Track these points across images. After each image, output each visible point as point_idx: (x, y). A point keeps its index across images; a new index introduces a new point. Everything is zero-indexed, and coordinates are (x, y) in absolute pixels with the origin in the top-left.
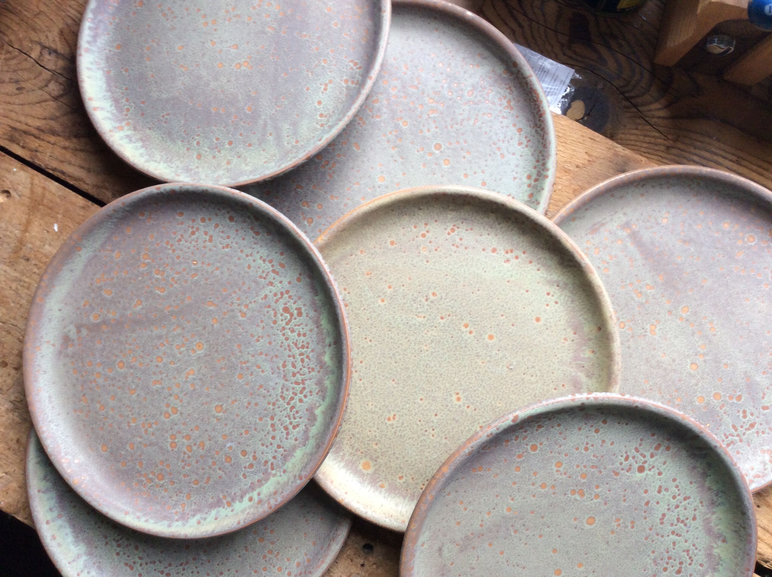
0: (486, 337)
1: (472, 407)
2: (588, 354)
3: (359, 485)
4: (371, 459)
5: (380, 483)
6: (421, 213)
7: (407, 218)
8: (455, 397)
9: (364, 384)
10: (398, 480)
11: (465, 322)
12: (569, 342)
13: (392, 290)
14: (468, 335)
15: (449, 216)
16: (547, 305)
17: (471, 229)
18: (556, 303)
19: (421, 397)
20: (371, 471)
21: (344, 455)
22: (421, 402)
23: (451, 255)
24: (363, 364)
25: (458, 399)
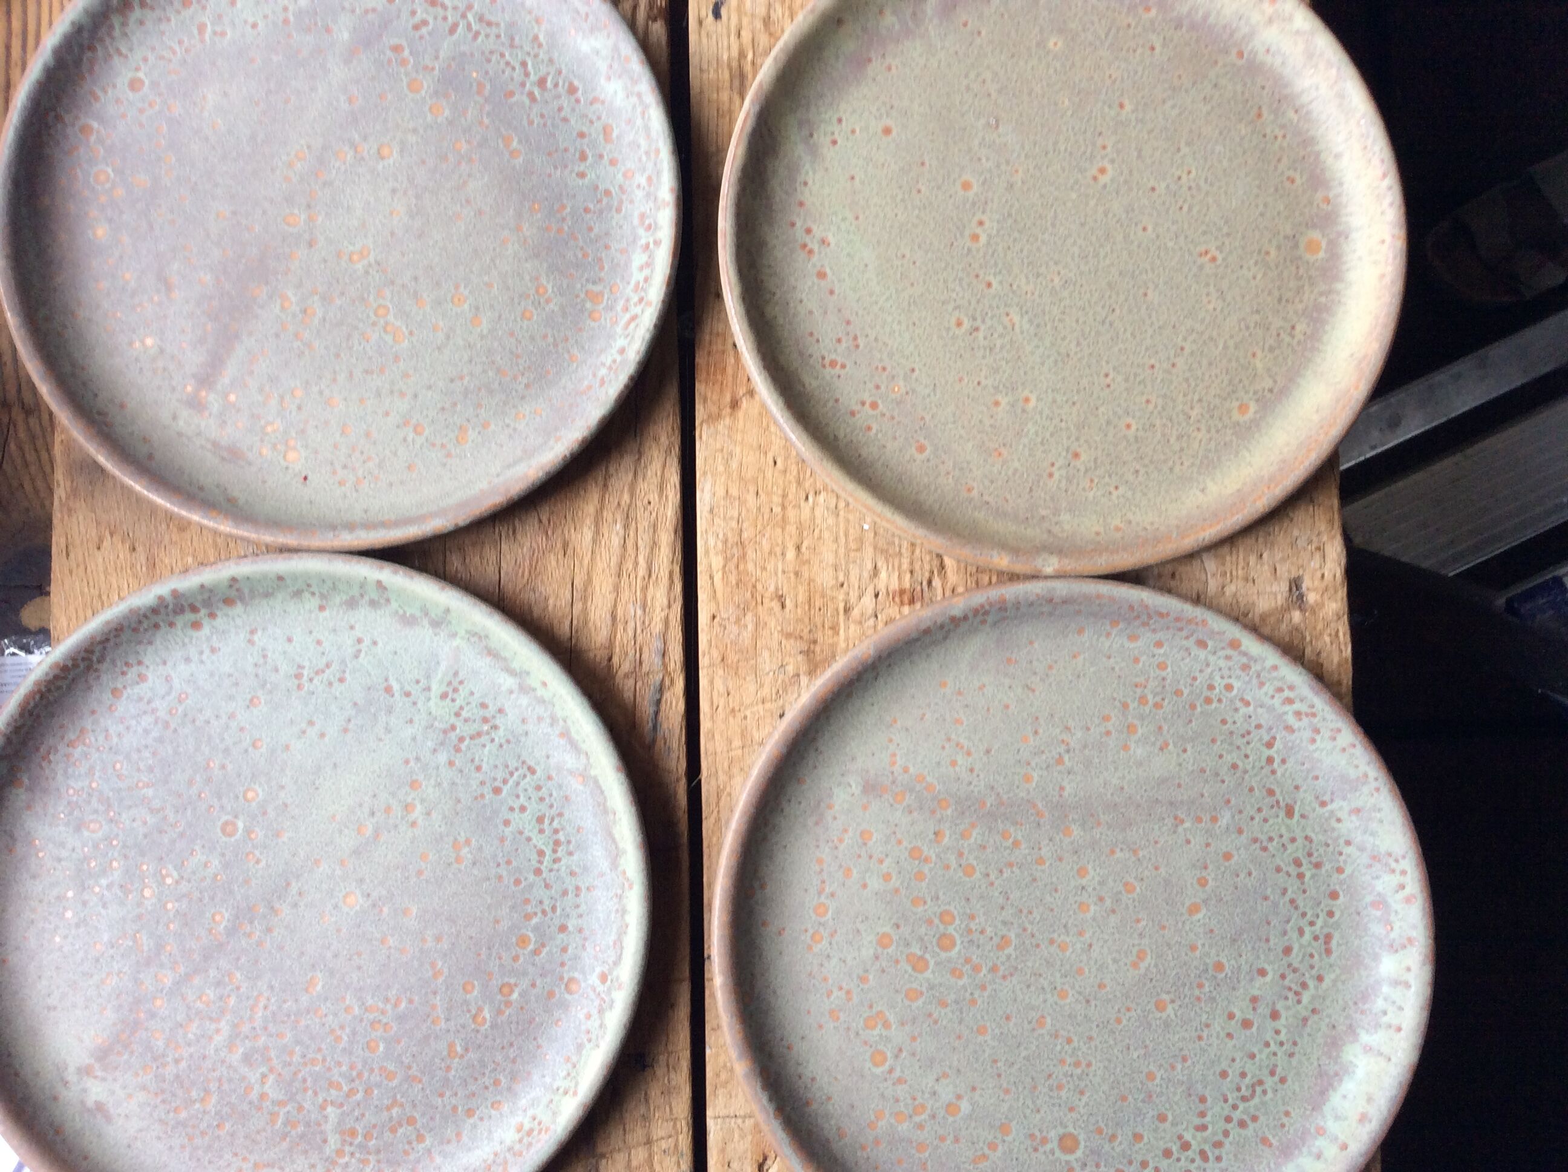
0: (971, 194)
1: (1100, 142)
2: (889, 19)
3: (1354, 235)
4: (1296, 246)
5: (1324, 206)
6: (841, 435)
7: (864, 452)
8: (1104, 179)
9: (1185, 339)
10: (1298, 181)
11: (969, 244)
12: (889, 60)
13: (999, 398)
14: (987, 224)
15: (815, 383)
16: (853, 132)
17: (811, 334)
18: (840, 121)
19: (1140, 233)
20: (1315, 235)
21: (1321, 294)
22: (1150, 229)
23: (876, 339)
24: (1153, 361)
25: (1102, 171)
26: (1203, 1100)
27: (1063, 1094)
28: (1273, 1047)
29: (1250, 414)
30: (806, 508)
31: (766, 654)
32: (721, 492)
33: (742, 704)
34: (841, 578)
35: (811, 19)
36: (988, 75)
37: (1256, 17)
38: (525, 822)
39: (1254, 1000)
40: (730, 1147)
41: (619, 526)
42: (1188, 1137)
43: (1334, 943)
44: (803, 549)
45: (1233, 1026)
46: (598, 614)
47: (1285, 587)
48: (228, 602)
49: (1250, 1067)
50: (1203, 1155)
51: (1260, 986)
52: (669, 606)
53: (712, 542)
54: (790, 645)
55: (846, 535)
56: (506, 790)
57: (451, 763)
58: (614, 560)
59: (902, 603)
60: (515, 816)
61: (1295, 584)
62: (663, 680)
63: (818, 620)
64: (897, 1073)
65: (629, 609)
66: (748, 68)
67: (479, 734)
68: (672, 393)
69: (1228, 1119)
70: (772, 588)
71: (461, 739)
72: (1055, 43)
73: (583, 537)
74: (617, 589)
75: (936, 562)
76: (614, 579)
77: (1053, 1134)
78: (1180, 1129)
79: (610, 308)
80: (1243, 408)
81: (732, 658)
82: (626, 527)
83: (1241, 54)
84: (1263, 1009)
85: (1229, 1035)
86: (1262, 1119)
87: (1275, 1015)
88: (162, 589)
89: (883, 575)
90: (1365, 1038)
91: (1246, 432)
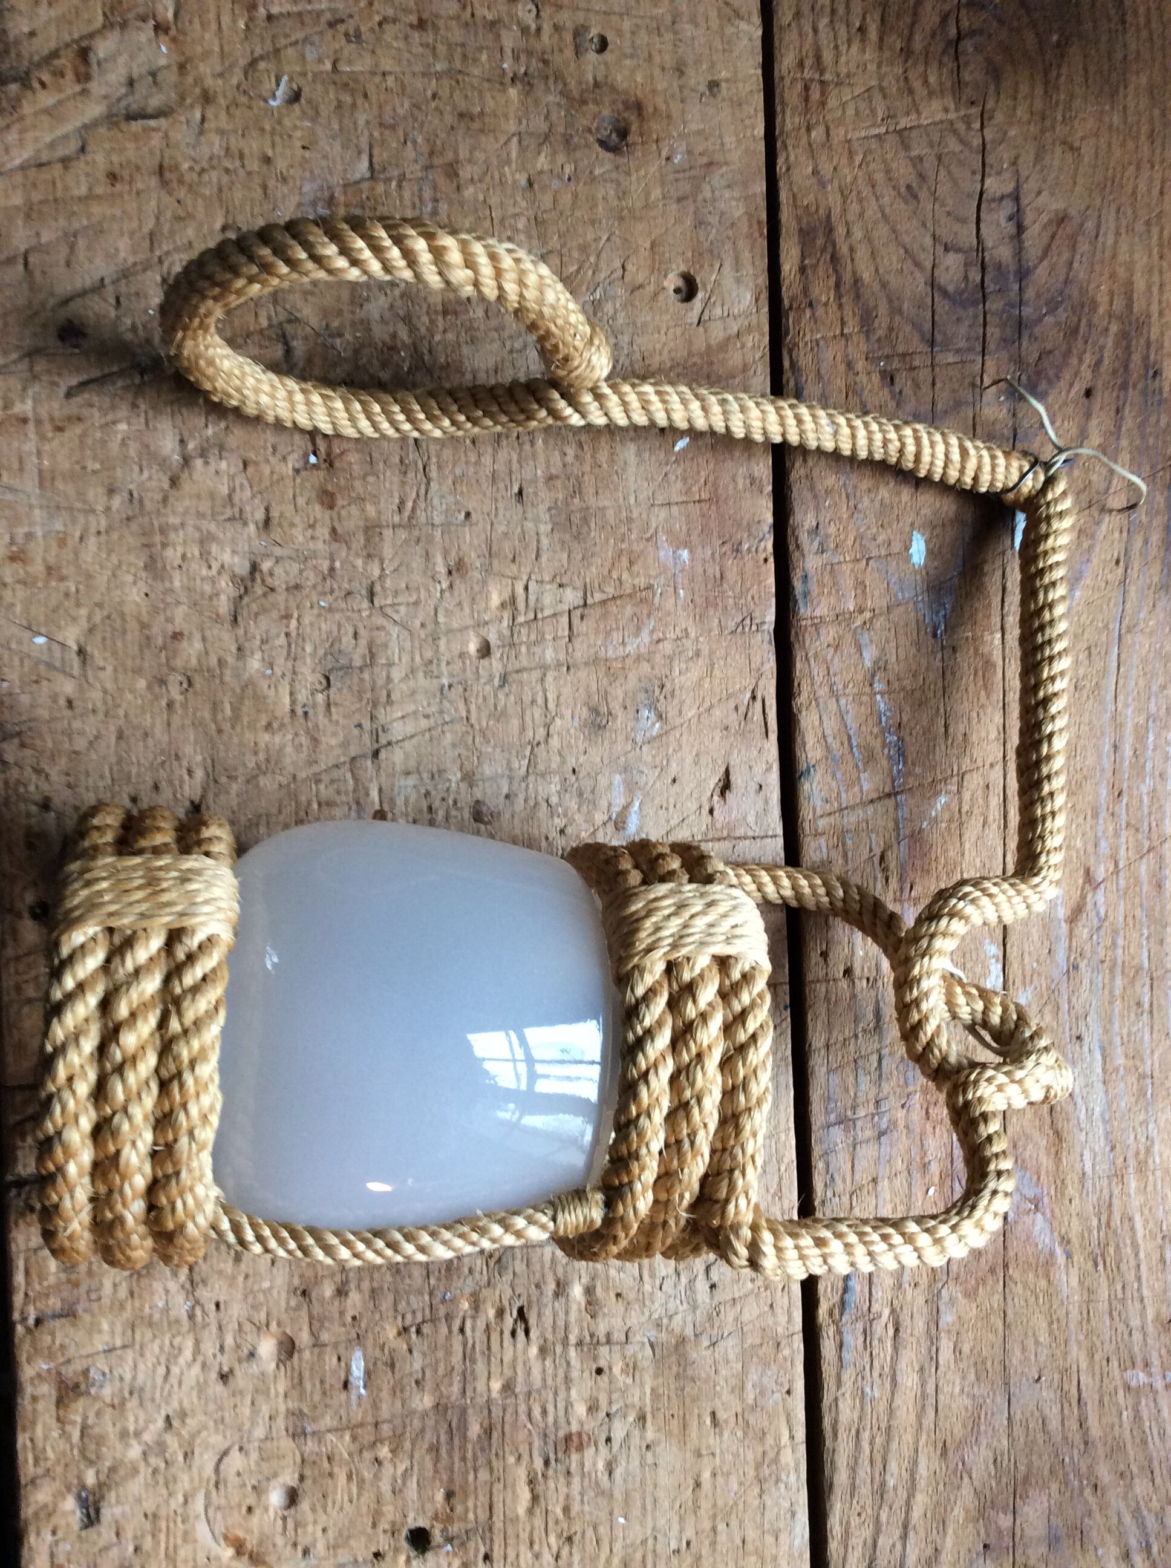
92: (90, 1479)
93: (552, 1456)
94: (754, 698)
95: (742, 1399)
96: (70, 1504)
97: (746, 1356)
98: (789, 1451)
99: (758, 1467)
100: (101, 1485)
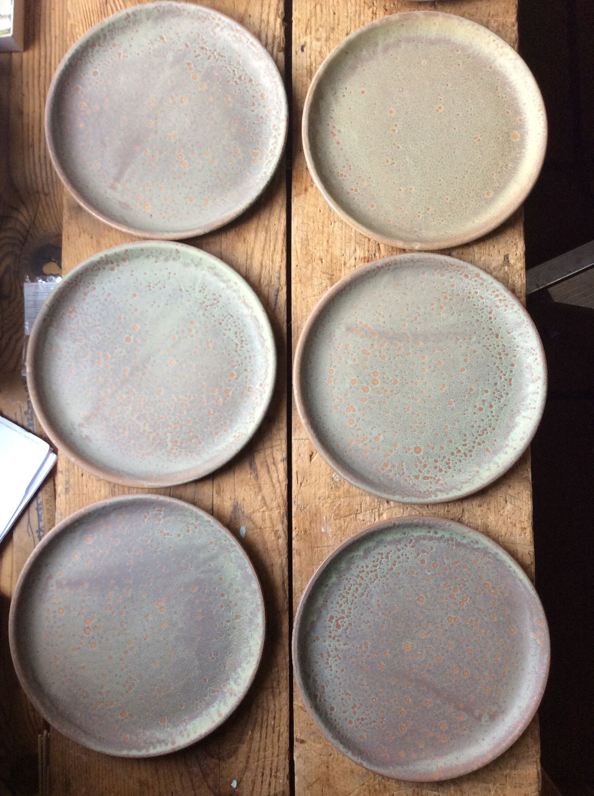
0: (392, 115)
1: (439, 97)
2: (364, 53)
3: (529, 133)
4: (509, 136)
5: (519, 122)
6: (344, 200)
7: (352, 207)
8: (440, 111)
9: (468, 168)
10: (510, 113)
11: (392, 133)
12: (364, 67)
13: (401, 188)
14: (398, 126)
15: (335, 182)
16: (351, 92)
17: (334, 164)
18: (346, 88)
19: (453, 130)
20: (516, 132)
21: (517, 153)
22: (457, 129)
23: (358, 167)
24: (456, 176)
25: (440, 108)
26: (465, 435)
27: (416, 433)
28: (490, 417)
29: (491, 196)
30: (331, 227)
31: (315, 279)
32: (300, 221)
33: (307, 296)
34: (343, 252)
35: (337, 51)
36: (399, 73)
37: (496, 54)
38: (231, 334)
39: (484, 401)
40: (300, 449)
41: (264, 233)
42: (460, 448)
43: (512, 382)
44: (330, 242)
45: (476, 410)
46: (256, 264)
47: (502, 258)
48: (124, 260)
49: (482, 424)
50: (465, 455)
51: (485, 396)
52: (282, 261)
53: (297, 239)
54: (325, 276)
55: (345, 238)
56: (223, 323)
57: (204, 315)
58: (262, 245)
59: (365, 262)
60: (227, 332)
61: (506, 257)
62: (279, 288)
63: (334, 267)
64: (358, 427)
65: (267, 262)
66: (313, 69)
67: (213, 304)
68: (284, 185)
69: (474, 442)
70: (318, 256)
71: (207, 306)
72: (424, 62)
73: (250, 236)
74: (263, 255)
75: (377, 247)
76: (262, 251)
77: (412, 447)
78: (457, 445)
79: (261, 159)
80: (488, 194)
81: (304, 280)
82: (266, 233)
83: (491, 67)
84: (487, 404)
85: (475, 413)
86: (486, 442)
87: (491, 406)
88: (101, 254)
89: (358, 252)
90: (523, 414)
91: (489, 202)
92: (506, 268)
93: (373, 256)
94: (301, 484)
95: (313, 266)
96: (512, 262)
97: (310, 278)
98: (298, 248)
99: (308, 245)
100: (503, 266)
